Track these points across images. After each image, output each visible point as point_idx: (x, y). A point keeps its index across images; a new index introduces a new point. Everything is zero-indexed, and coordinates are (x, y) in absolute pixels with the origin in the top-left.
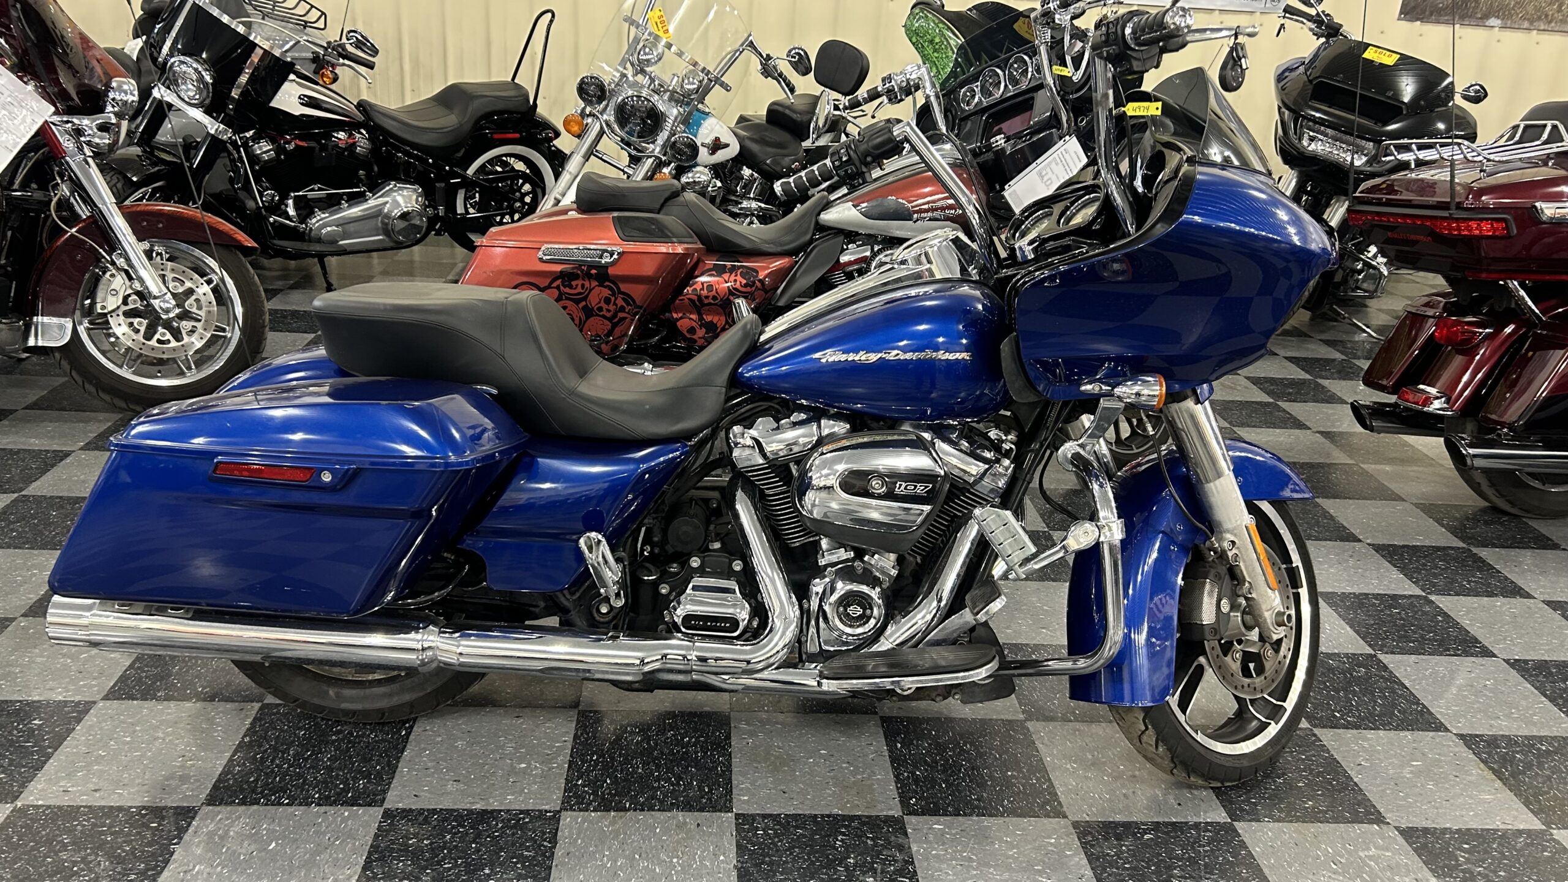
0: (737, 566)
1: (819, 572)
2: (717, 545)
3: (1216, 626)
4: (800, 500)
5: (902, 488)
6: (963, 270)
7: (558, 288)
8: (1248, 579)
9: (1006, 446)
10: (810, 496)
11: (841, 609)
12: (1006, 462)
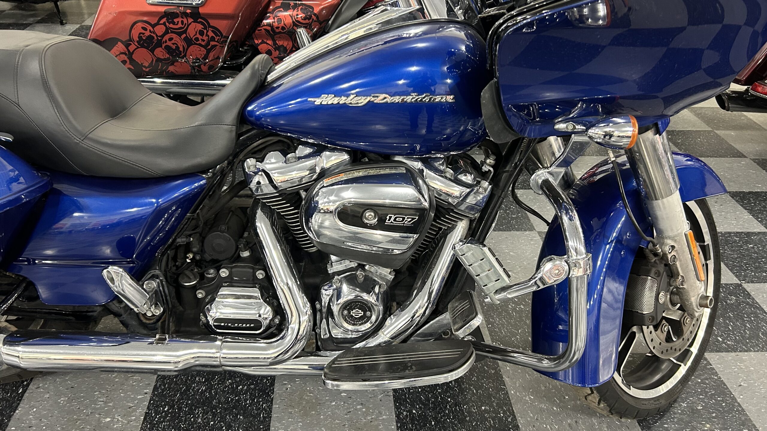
0: (260, 275)
1: (328, 278)
2: (246, 254)
3: (654, 315)
4: (307, 222)
5: (392, 219)
6: (450, 10)
7: (164, 24)
8: (681, 274)
9: (485, 168)
10: (316, 220)
11: (346, 312)
12: (485, 184)
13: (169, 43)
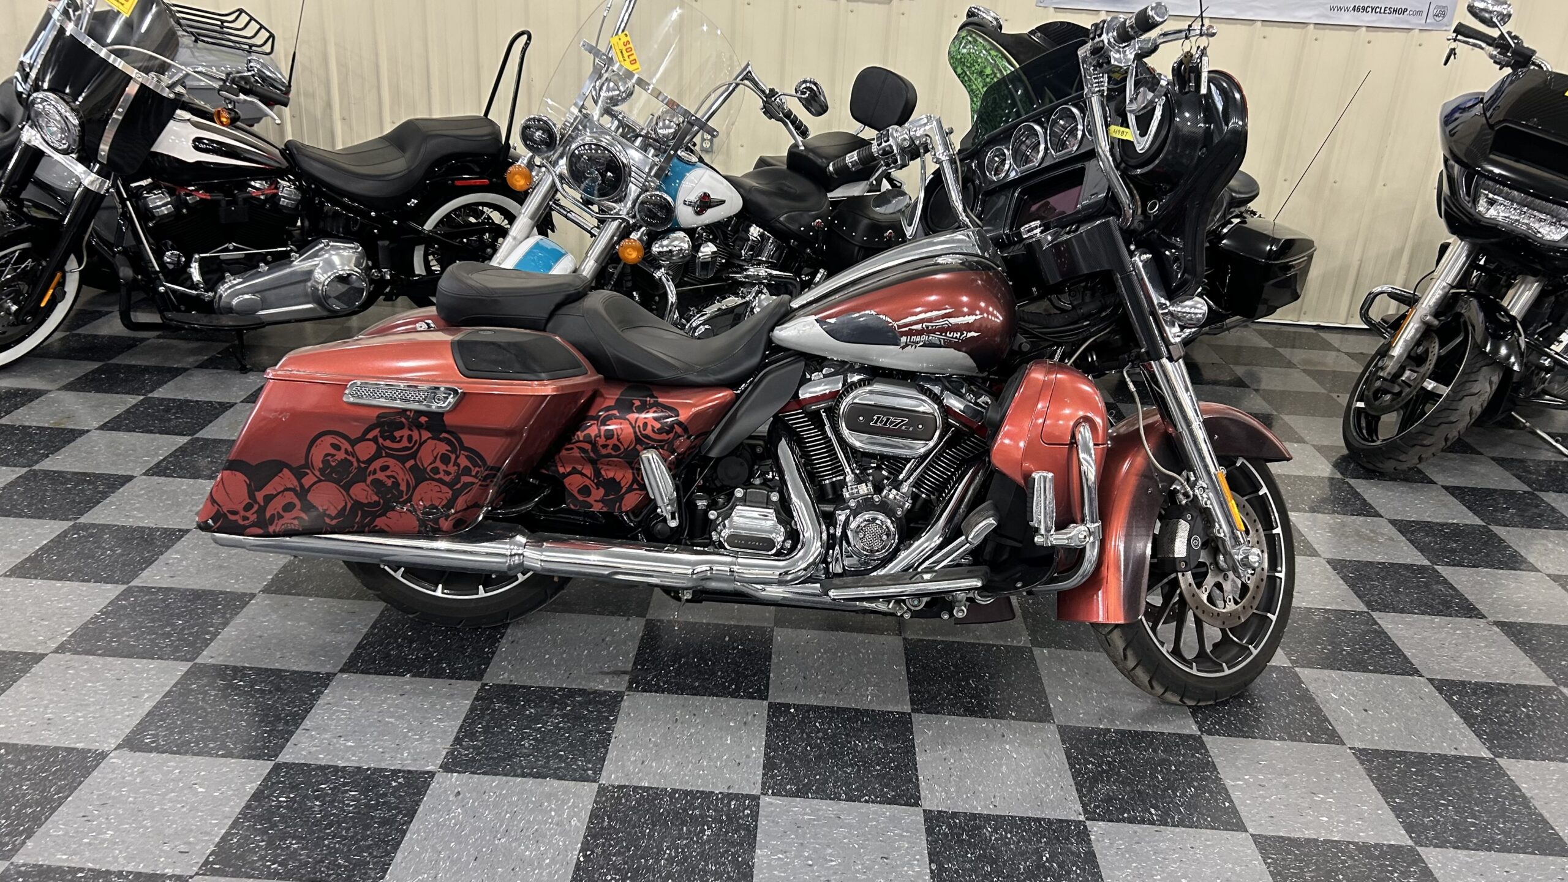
7: (375, 440)
13: (381, 476)
